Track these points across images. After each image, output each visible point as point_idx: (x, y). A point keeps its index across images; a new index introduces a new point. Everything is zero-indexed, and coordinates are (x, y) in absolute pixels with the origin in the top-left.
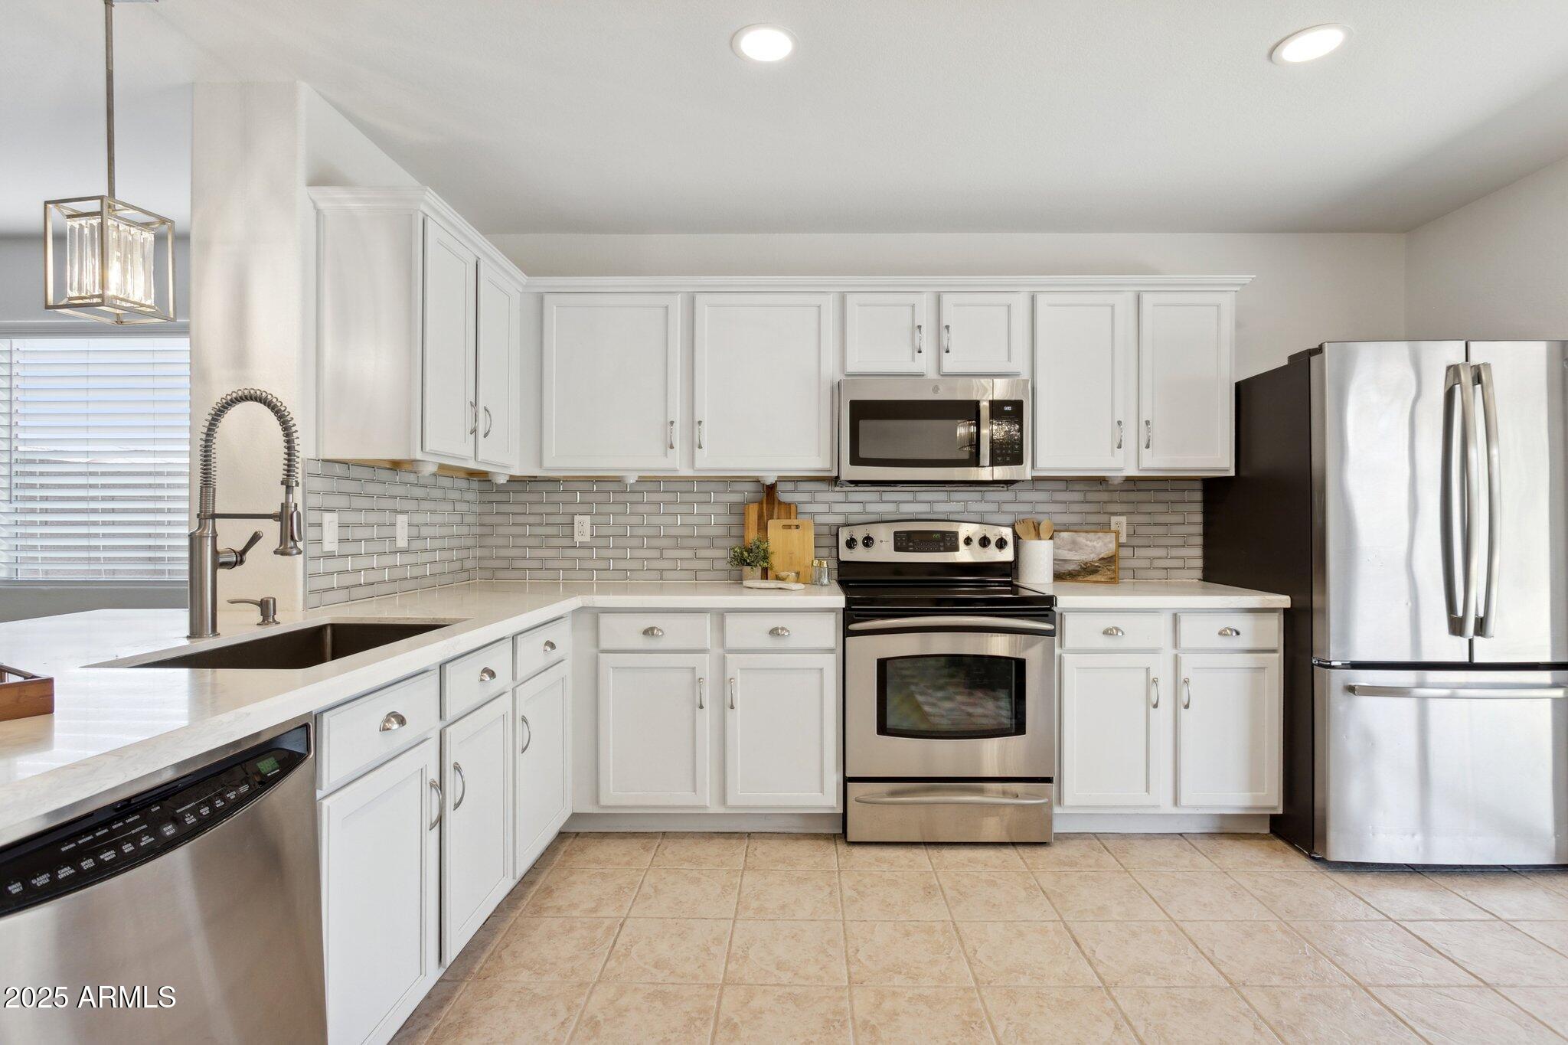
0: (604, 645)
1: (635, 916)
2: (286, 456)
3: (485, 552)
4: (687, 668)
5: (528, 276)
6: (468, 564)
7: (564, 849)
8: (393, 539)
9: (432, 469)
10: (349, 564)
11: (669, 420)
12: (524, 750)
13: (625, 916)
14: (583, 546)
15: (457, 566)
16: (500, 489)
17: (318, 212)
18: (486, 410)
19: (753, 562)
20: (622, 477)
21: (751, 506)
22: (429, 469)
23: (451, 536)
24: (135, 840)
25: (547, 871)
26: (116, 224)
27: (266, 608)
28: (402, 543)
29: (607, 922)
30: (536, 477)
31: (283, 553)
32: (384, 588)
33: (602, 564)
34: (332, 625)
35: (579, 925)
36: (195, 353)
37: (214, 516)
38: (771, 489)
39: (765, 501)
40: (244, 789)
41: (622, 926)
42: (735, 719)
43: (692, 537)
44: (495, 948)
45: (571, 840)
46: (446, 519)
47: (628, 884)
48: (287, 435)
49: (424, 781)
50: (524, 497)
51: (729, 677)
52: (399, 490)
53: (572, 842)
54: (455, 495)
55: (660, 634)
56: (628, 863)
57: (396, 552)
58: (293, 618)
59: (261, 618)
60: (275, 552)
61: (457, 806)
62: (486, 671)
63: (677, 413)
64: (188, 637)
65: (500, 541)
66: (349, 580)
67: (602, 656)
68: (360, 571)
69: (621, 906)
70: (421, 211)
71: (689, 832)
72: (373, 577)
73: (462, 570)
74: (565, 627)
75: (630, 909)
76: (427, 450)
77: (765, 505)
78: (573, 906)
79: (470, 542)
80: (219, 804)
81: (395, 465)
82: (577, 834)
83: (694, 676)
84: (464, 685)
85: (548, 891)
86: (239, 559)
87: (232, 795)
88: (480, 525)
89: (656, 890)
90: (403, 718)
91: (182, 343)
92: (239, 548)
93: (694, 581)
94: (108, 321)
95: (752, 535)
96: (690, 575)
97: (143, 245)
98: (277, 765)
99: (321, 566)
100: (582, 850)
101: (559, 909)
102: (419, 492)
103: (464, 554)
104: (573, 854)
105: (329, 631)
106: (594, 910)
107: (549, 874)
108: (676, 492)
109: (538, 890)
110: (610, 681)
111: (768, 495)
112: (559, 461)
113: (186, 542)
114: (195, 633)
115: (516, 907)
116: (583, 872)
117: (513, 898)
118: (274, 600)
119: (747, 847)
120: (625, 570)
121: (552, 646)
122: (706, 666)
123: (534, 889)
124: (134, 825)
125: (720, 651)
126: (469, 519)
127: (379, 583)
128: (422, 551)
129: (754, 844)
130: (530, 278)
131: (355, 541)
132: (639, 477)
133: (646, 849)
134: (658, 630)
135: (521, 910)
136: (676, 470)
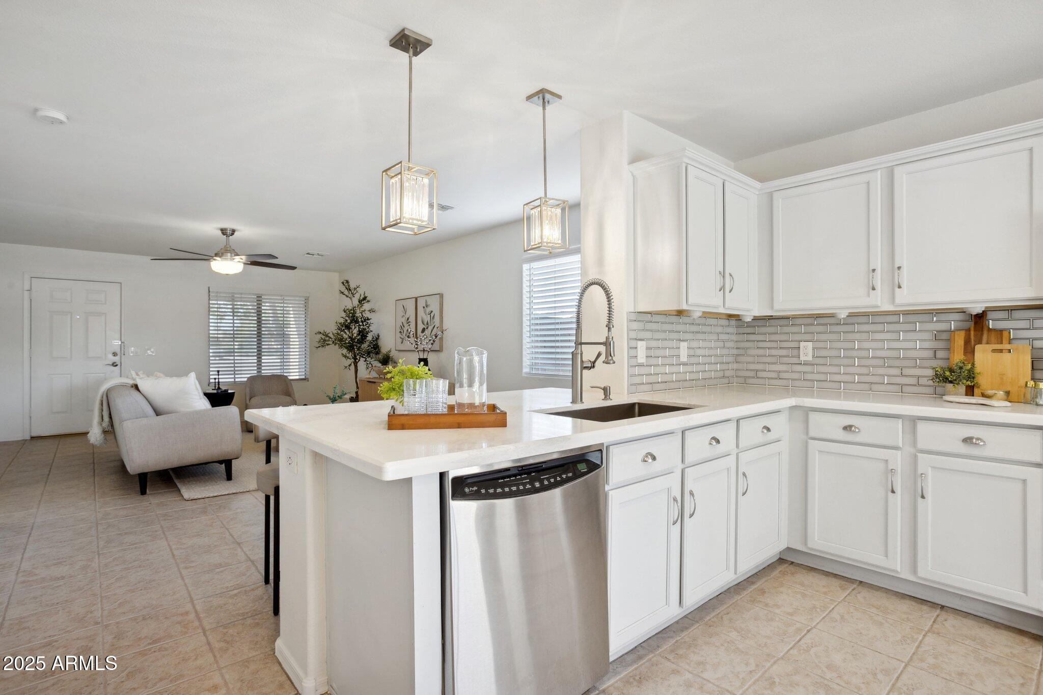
0: (812, 433)
1: (820, 629)
2: (608, 312)
3: (740, 366)
4: (882, 460)
5: (761, 183)
6: (728, 373)
7: (780, 569)
8: (678, 356)
9: (700, 314)
10: (652, 370)
11: (872, 268)
12: (744, 494)
13: (813, 626)
14: (806, 364)
15: (720, 374)
16: (749, 325)
17: (634, 177)
18: (731, 275)
19: (955, 380)
20: (836, 313)
21: (957, 333)
22: (697, 315)
23: (716, 356)
24: (524, 485)
25: (764, 580)
26: (546, 208)
27: (606, 391)
28: (684, 359)
29: (798, 625)
30: (772, 316)
31: (607, 363)
32: (673, 385)
33: (822, 377)
34: (639, 404)
35: (777, 619)
36: (583, 262)
37: (581, 344)
38: (979, 319)
39: (972, 329)
40: (570, 475)
41: (808, 631)
42: (927, 508)
43: (899, 358)
44: (721, 612)
45: (786, 565)
46: (713, 344)
47: (821, 606)
48: (609, 301)
49: (669, 496)
50: (763, 330)
51: (920, 472)
52: (681, 328)
53: (787, 567)
54: (719, 329)
55: (857, 431)
56: (825, 593)
57: (680, 365)
58: (620, 398)
59: (603, 397)
60: (603, 362)
61: (691, 516)
62: (714, 438)
63: (878, 262)
64: (571, 403)
65: (749, 359)
66: (652, 379)
67: (811, 442)
68: (658, 374)
69: (812, 619)
70: (684, 162)
71: (883, 588)
72: (666, 378)
73: (724, 377)
74: (782, 419)
75: (818, 623)
76: (690, 303)
77: (972, 333)
78: (777, 606)
79: (731, 359)
80: (558, 479)
81: (680, 313)
82: (792, 563)
83: (887, 467)
84: (698, 444)
85: (763, 592)
86: (592, 365)
87: (564, 476)
88: (737, 348)
89: (842, 617)
90: (655, 457)
91: (577, 258)
92: (593, 360)
93: (900, 394)
94: (546, 253)
95: (958, 357)
96: (898, 388)
97: (556, 215)
98: (586, 468)
99: (637, 371)
100: (792, 574)
101: (767, 605)
102: (695, 328)
103: (725, 367)
104: (785, 574)
105: (637, 407)
106: (791, 614)
107: (766, 581)
108: (884, 323)
109: (755, 589)
110: (816, 460)
111: (976, 323)
112: (784, 305)
113: (570, 356)
114: (574, 401)
115: (739, 594)
116: (789, 587)
117: (737, 588)
118: (610, 387)
119: (938, 616)
120: (839, 382)
121: (768, 429)
122: (898, 460)
123: (753, 587)
124: (525, 479)
125: (912, 450)
126: (728, 344)
127: (669, 382)
128: (697, 364)
129: (944, 615)
130: (763, 184)
131: (655, 357)
132: (850, 313)
133: (843, 588)
134: (855, 427)
135: (742, 596)
136: (878, 307)
